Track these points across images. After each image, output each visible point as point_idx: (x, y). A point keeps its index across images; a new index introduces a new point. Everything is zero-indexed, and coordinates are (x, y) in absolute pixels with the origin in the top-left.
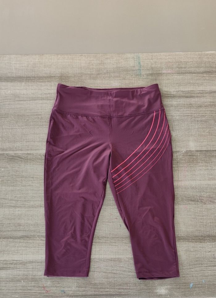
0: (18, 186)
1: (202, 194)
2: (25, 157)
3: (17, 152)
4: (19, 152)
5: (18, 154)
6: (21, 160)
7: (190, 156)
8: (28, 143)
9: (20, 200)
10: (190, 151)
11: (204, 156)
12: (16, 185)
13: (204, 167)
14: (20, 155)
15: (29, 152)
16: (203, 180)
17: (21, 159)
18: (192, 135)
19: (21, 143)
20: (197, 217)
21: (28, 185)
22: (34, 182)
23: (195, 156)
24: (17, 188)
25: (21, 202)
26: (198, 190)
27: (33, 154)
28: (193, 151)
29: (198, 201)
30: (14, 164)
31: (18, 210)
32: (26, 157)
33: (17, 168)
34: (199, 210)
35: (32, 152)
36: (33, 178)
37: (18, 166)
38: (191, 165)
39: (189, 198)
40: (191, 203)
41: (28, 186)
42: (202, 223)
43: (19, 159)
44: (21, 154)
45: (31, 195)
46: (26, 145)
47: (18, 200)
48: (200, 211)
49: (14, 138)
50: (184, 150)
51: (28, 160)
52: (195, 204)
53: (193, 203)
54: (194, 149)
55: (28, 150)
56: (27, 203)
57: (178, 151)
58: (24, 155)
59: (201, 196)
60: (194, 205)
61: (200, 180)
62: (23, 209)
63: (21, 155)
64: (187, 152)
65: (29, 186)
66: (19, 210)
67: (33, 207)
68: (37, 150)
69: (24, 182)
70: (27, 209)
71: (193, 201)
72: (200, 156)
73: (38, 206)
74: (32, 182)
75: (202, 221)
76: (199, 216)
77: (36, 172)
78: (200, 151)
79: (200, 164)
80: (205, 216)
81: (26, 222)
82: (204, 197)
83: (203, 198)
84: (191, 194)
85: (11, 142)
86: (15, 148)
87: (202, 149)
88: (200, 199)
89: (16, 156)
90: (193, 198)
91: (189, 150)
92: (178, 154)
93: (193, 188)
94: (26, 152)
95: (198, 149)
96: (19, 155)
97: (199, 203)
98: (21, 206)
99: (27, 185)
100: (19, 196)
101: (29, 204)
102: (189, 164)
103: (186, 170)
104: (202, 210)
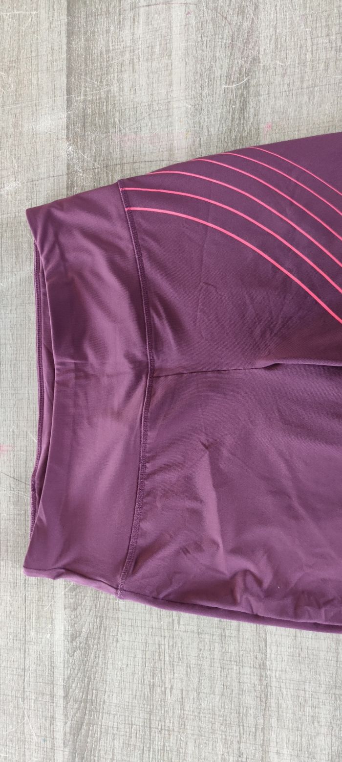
0: (183, 745)
1: (218, 73)
2: (78, 709)
3: (59, 736)
4: (61, 728)
5: (65, 734)
6: (89, 724)
7: (84, 126)
8: (27, 694)
9: (236, 746)
10: (68, 128)
11: (86, 81)
12: (179, 753)
13: (126, 76)
14: (71, 727)
15: (60, 692)
16: (170, 74)
17: (84, 727)
18: (16, 125)
19: (26, 718)
20: (305, 85)
21: (178, 706)
22: (168, 685)
23: (84, 110)
24: (190, 751)
25: (243, 740)
26: (206, 91)
27: (68, 678)
28: (69, 117)
29: (247, 87)
30: (102, 753)
31: (276, 756)
32: (76, 706)
33: (116, 743)
34: (279, 79)
35: (60, 682)
36: (152, 687)
37: (110, 737)
38: (117, 120)
39: (233, 118)
40: (252, 110)
41: (183, 709)
42: (332, 64)
43: (83, 732)
44: (66, 723)
45: (217, 698)
46: (36, 700)
47: (236, 752)
48: (283, 76)
49: (11, 740)
50: (65, 149)
51: (89, 697)
52: (257, 94)
53: (252, 104)
54: (64, 115)
55: (52, 696)
56: (251, 720)
57: (68, 169)
58: (71, 713)
59: (228, 77)
60: (261, 98)
61: (171, 85)
62: (274, 736)
63: (69, 724)
64: (73, 137)
65: (182, 704)
66: (278, 753)
67: (267, 697)
68: (52, 662)
69: (167, 721)
70: (274, 721)
71: (245, 103)
72: (86, 91)
73: (261, 676)
74: (168, 691)
75: (322, 66)
76: (303, 77)
77: (133, 674)
78: (69, 92)
79: (115, 89)
80: (303, 56)
81: (324, 730)
82: (230, 67)
83: (236, 68)
84: (219, 111)
85: (24, 755)
86: (45, 740)
87: (64, 86)
88: (239, 80)
89: (75, 742)
90: (235, 104)
91: (64, 132)
92: (77, 168)
93: (198, 109)
94: (61, 702)
95: (61, 100)
96: (68, 730)
97: (253, 82)
98: (259, 741)
99: (178, 712)
100: (220, 745)
101: (251, 712)
102: (114, 127)
103: (133, 136)
104: (279, 70)
